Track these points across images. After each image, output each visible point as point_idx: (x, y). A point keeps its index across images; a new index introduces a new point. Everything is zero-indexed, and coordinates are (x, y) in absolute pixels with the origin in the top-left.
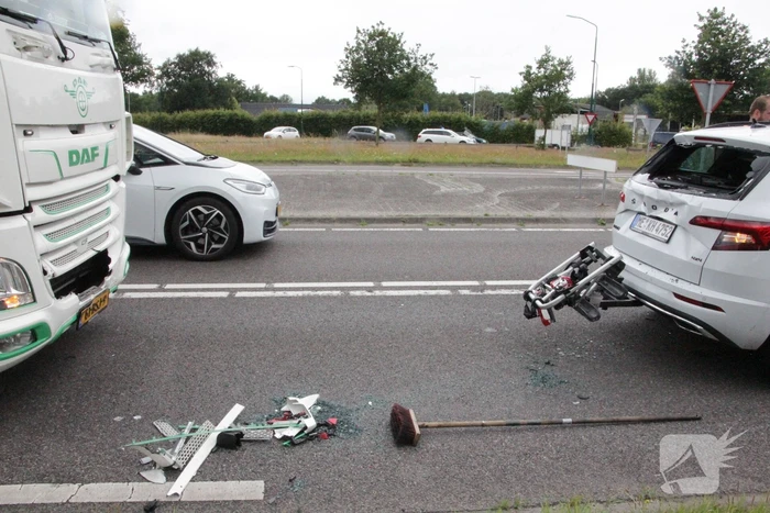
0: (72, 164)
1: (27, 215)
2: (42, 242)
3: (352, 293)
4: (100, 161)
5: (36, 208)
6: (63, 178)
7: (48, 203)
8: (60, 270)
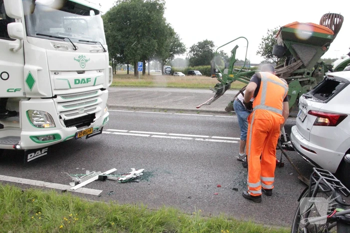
0: (75, 83)
1: (54, 99)
2: (61, 108)
3: (197, 139)
4: (90, 83)
5: (58, 97)
6: (71, 88)
7: (64, 96)
8: (67, 118)
